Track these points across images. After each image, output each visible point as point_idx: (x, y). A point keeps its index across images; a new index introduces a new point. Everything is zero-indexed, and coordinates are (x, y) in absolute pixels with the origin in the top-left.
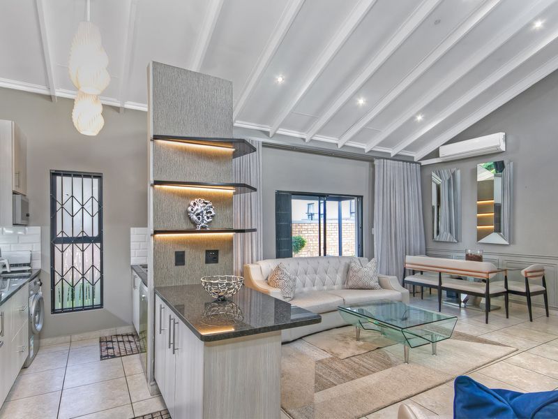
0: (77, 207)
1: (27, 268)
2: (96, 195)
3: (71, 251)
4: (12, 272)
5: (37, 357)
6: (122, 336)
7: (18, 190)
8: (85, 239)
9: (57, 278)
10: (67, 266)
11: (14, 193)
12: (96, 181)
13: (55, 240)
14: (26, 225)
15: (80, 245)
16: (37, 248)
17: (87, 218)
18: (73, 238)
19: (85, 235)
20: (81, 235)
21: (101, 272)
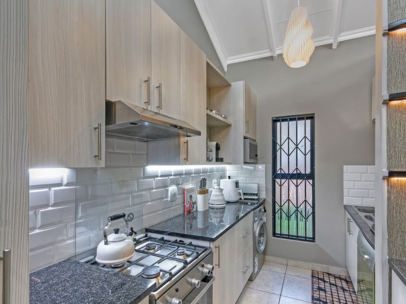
0: (292, 146)
1: (256, 197)
2: (308, 135)
3: (287, 185)
4: (245, 199)
5: (261, 272)
6: (335, 277)
7: (248, 136)
8: (299, 176)
9: (277, 207)
10: (284, 198)
11: (245, 138)
12: (308, 122)
13: (275, 176)
14: (256, 164)
15: (294, 181)
16: (262, 182)
17: (301, 156)
18: (289, 174)
19: (298, 172)
20: (295, 172)
21: (313, 207)
